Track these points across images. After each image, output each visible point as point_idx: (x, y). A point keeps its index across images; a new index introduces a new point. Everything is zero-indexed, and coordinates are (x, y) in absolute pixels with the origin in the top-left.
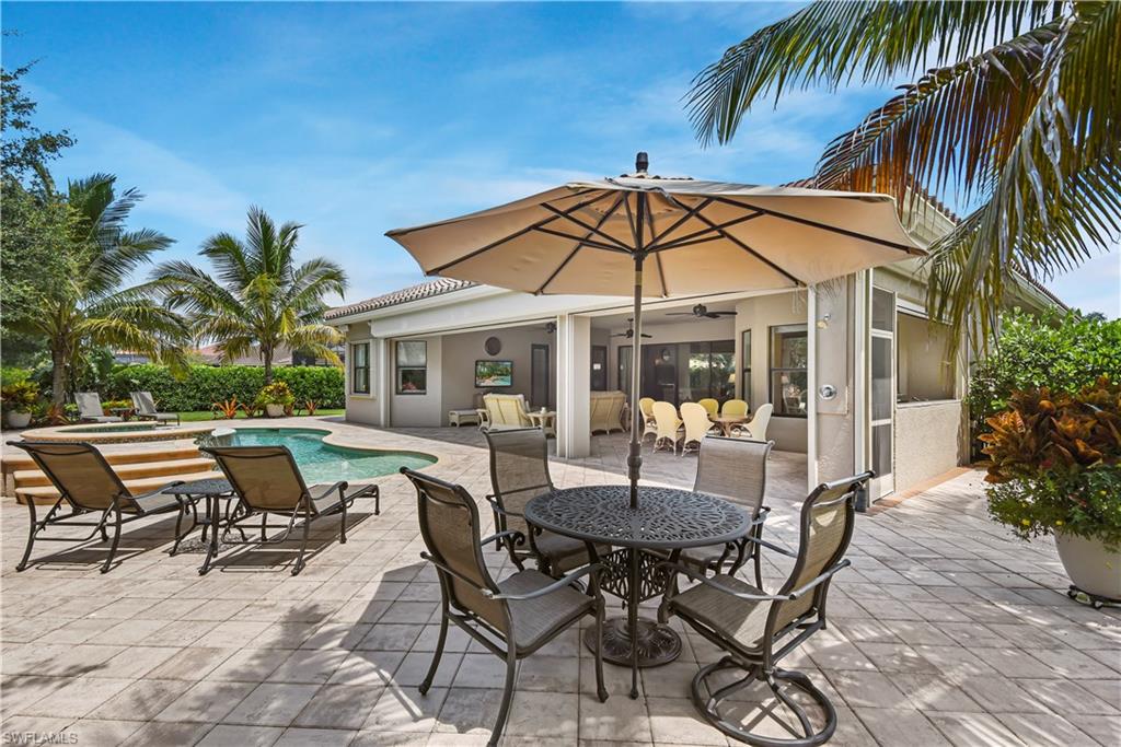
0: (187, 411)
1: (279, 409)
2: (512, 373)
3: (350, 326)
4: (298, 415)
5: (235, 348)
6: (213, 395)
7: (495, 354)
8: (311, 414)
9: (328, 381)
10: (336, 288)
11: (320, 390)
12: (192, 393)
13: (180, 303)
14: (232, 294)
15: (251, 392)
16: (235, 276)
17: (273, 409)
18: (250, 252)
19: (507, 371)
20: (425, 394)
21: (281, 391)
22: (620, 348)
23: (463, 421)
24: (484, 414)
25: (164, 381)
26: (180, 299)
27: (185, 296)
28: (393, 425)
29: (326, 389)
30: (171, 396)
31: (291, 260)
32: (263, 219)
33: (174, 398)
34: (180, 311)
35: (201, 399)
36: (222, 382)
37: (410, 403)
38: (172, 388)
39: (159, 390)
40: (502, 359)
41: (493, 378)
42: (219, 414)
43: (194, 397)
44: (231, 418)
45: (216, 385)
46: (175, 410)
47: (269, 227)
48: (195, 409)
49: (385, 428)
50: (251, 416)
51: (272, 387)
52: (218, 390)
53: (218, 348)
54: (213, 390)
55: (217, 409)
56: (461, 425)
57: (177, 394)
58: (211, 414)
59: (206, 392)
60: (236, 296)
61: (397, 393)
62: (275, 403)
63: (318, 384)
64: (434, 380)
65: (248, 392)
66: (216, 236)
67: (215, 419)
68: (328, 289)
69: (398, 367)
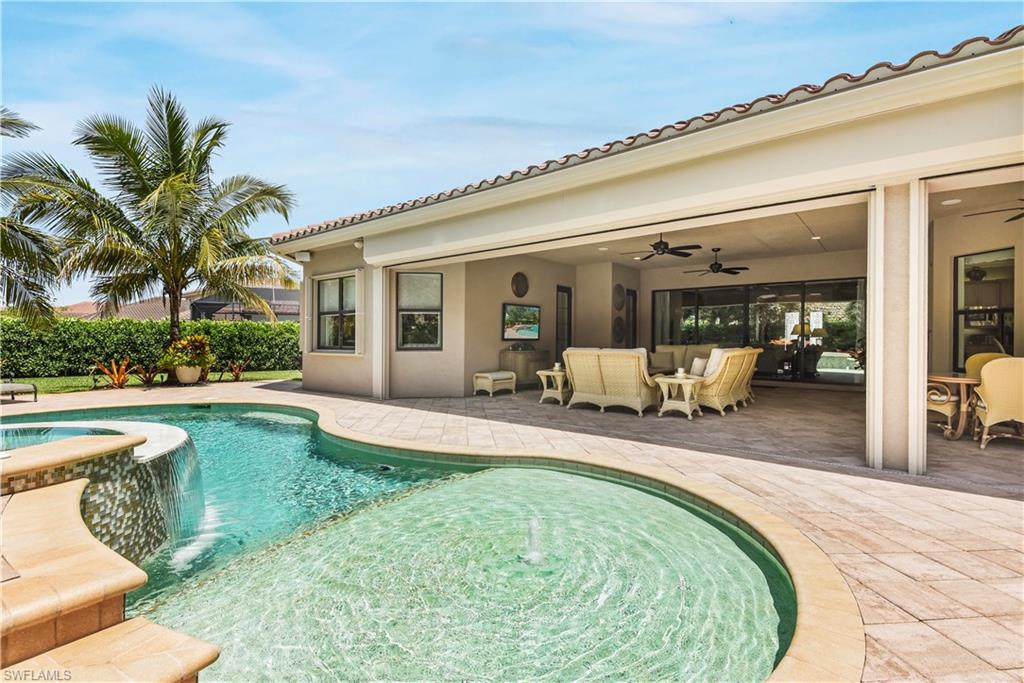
0: (50, 376)
1: (192, 373)
2: (539, 321)
3: (312, 253)
4: (219, 381)
5: (121, 289)
6: (87, 355)
7: (521, 296)
8: (237, 379)
9: (241, 338)
10: (276, 207)
11: (229, 349)
12: (57, 353)
13: (41, 214)
14: (123, 209)
15: (138, 352)
16: (124, 184)
17: (187, 373)
18: (151, 155)
19: (535, 318)
20: (440, 349)
21: (197, 348)
22: (654, 292)
23: (498, 388)
24: (548, 377)
25: (17, 337)
26: (39, 209)
27: (48, 205)
28: (396, 394)
29: (238, 347)
30: (26, 357)
31: (208, 170)
32: (170, 107)
33: (31, 360)
34: (41, 227)
35: (69, 361)
36: (98, 338)
37: (417, 363)
38: (28, 347)
39: (10, 350)
40: (530, 303)
41: (517, 326)
42: (103, 380)
43: (59, 358)
44: (121, 386)
45: (90, 342)
46: (33, 375)
47: (178, 121)
48: (61, 374)
49: (382, 400)
50: (149, 384)
51: (185, 342)
52: (95, 348)
53: (98, 289)
54: (86, 350)
55: (99, 372)
56: (496, 394)
57: (36, 354)
58: (88, 380)
59: (76, 351)
60: (129, 214)
61: (398, 349)
62: (189, 364)
63: (227, 341)
64: (454, 329)
65: (135, 350)
66: (101, 119)
67: (96, 388)
68: (264, 208)
69: (398, 311)
